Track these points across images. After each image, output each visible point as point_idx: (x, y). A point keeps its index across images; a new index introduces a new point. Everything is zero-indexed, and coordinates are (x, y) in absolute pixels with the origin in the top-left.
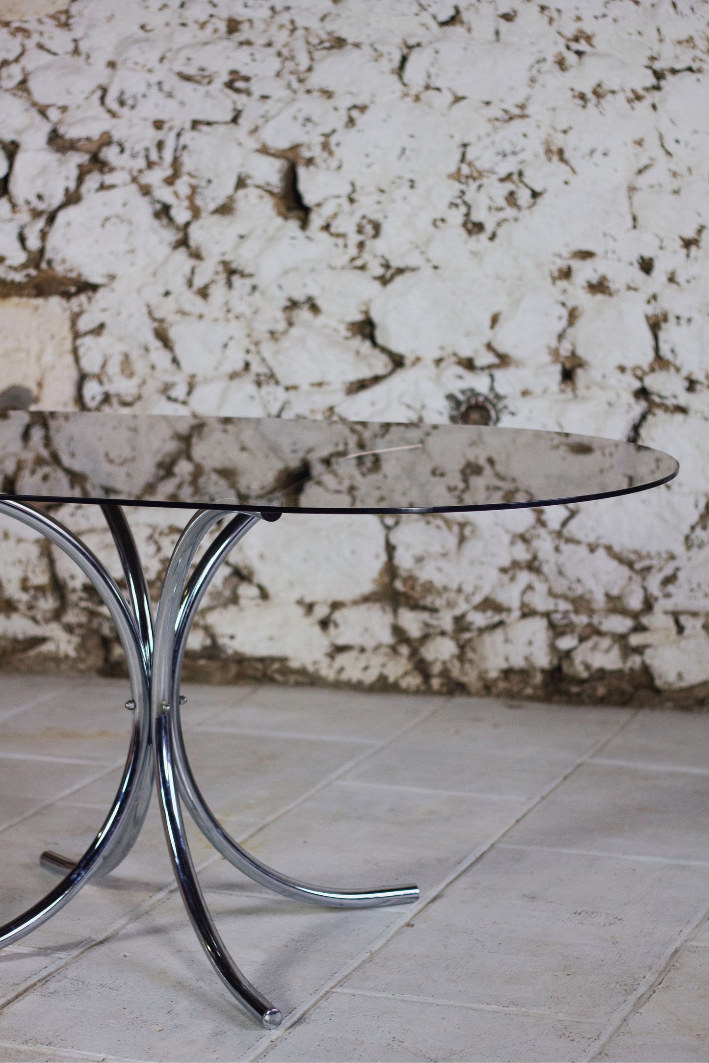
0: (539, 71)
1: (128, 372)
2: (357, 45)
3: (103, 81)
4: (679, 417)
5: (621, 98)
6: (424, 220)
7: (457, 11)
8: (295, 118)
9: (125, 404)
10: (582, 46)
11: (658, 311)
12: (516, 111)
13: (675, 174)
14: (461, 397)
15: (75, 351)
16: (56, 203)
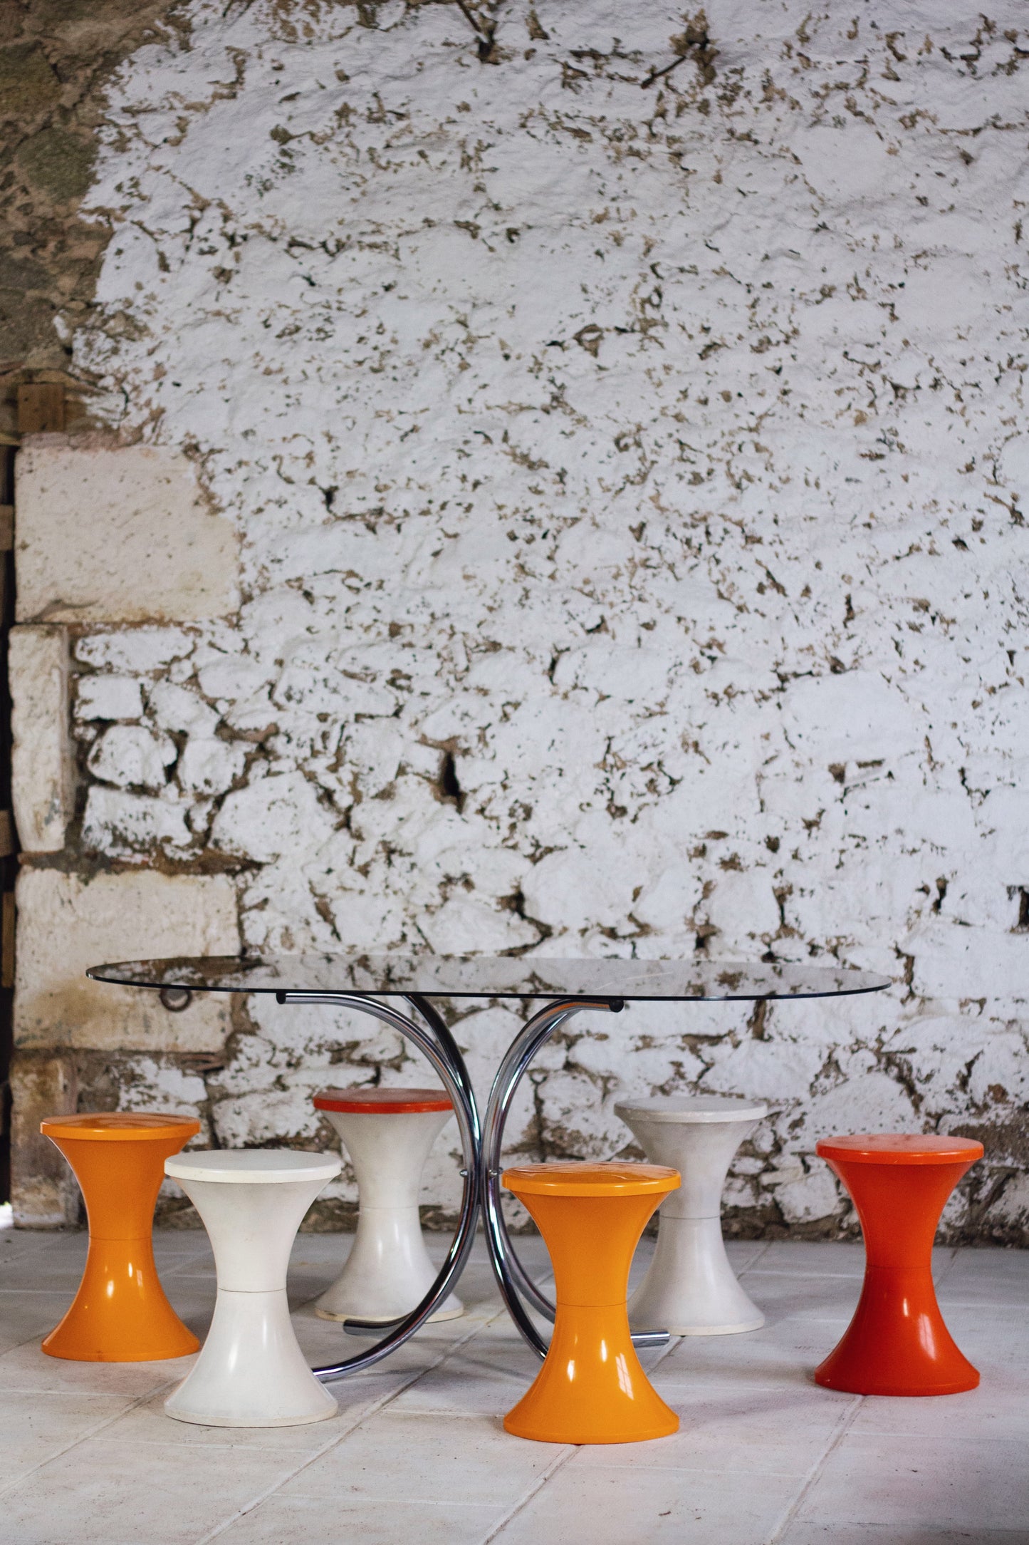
0: (677, 674)
1: (288, 944)
2: (511, 649)
3: (272, 677)
5: (750, 698)
6: (572, 805)
7: (603, 620)
8: (454, 713)
10: (715, 652)
11: (784, 884)
12: (657, 709)
13: (797, 765)
15: (240, 925)
16: (223, 788)
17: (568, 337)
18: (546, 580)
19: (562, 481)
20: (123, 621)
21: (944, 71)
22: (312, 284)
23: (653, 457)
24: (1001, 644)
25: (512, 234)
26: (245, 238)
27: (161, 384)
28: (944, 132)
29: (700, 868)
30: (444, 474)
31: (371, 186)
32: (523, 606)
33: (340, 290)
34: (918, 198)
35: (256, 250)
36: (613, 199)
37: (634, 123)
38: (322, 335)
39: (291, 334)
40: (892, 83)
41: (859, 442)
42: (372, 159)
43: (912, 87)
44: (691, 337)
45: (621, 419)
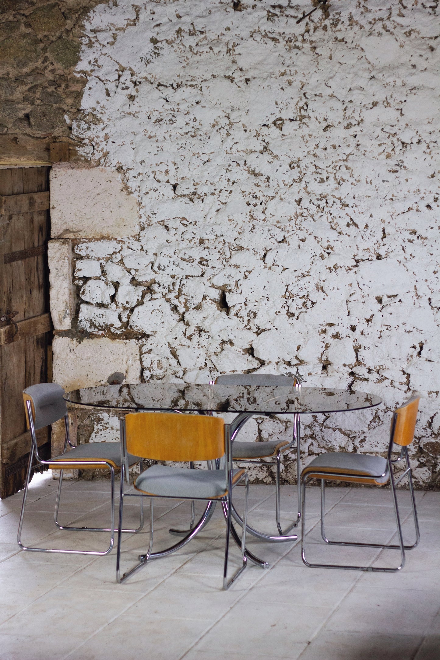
0: (314, 260)
1: (160, 367)
2: (248, 249)
3: (152, 260)
4: (366, 382)
5: (344, 269)
6: (272, 312)
7: (284, 238)
8: (225, 275)
9: (159, 379)
10: (330, 251)
11: (357, 345)
12: (306, 274)
13: (363, 296)
15: (141, 360)
16: (133, 305)
17: (270, 123)
18: (261, 221)
19: (268, 181)
20: (93, 238)
21: (423, 13)
22: (167, 101)
23: (305, 172)
25: (247, 80)
26: (140, 83)
27: (107, 142)
28: (423, 38)
29: (324, 338)
30: (220, 178)
31: (191, 61)
32: (253, 232)
33: (178, 104)
34: (412, 65)
35: (145, 88)
36: (288, 66)
37: (296, 35)
38: (171, 122)
39: (159, 121)
40: (401, 18)
41: (388, 166)
42: (191, 50)
43: (410, 20)
44: (320, 122)
45: (292, 156)
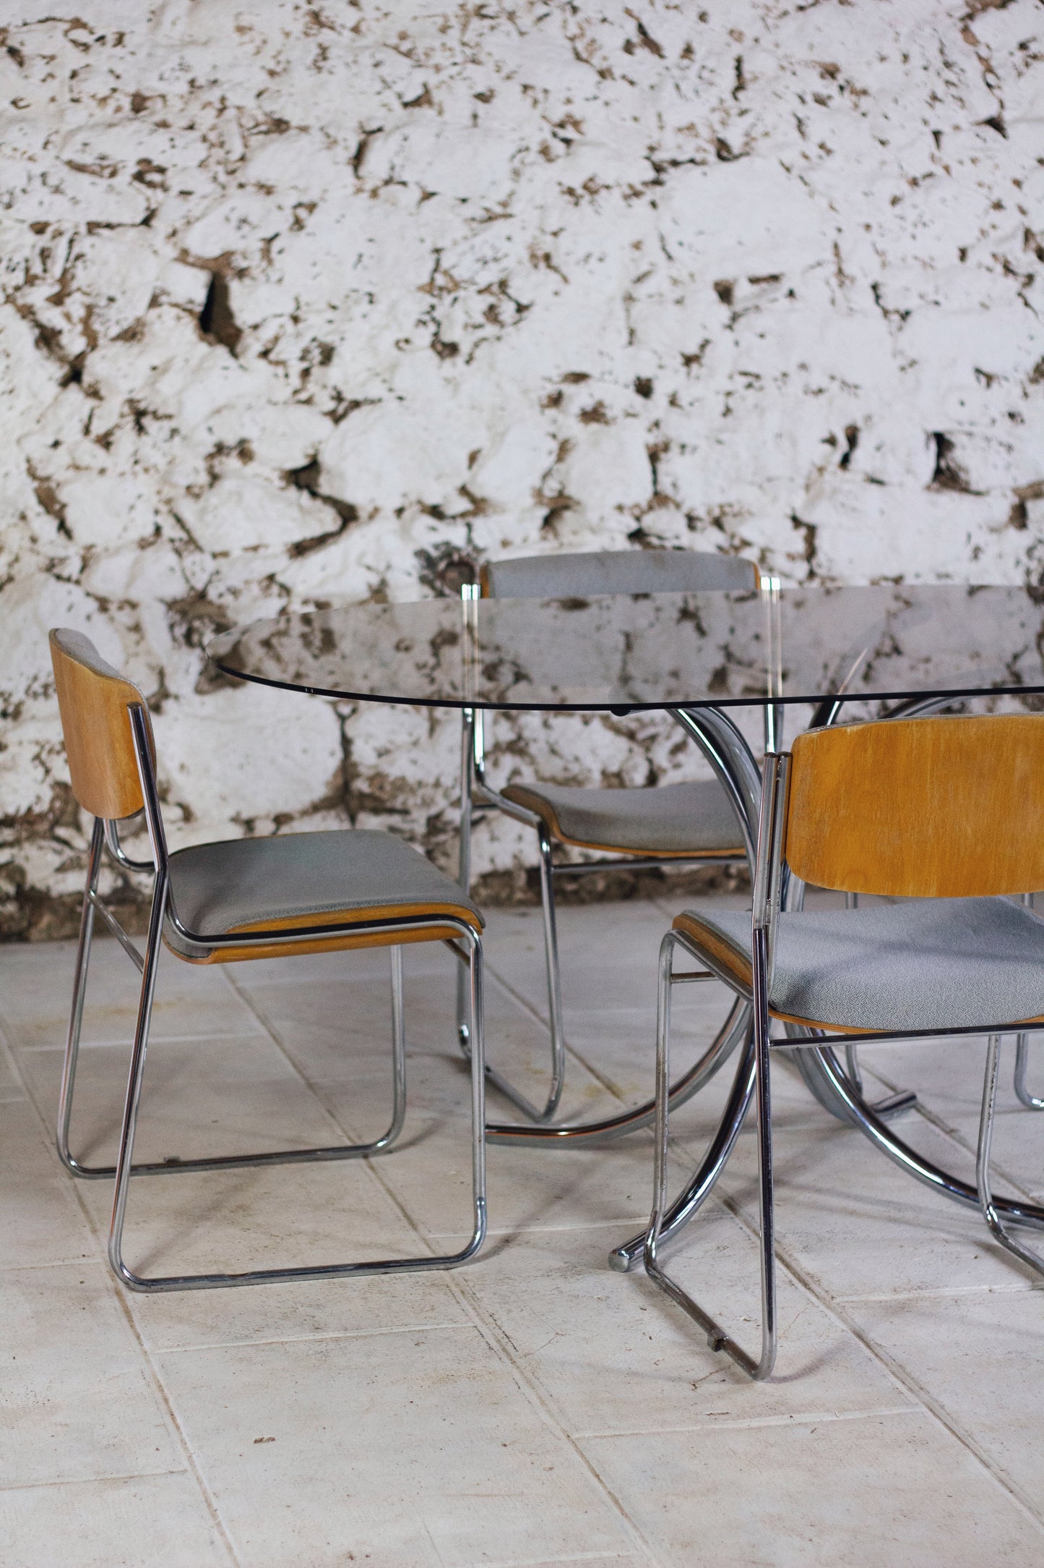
0: (522, 162)
2: (304, 129)
5: (616, 194)
6: (388, 341)
10: (569, 133)
11: (660, 440)
12: (499, 210)
13: (675, 282)
14: (434, 554)
18: (348, 34)
24: (925, 122)
32: (319, 69)
